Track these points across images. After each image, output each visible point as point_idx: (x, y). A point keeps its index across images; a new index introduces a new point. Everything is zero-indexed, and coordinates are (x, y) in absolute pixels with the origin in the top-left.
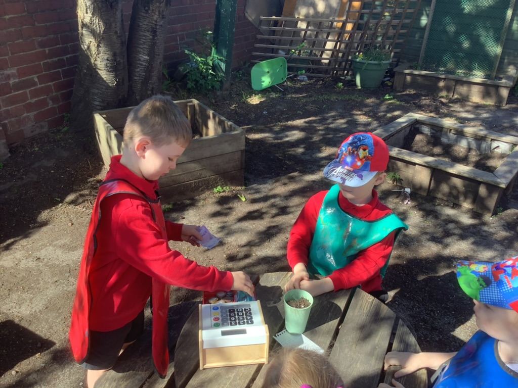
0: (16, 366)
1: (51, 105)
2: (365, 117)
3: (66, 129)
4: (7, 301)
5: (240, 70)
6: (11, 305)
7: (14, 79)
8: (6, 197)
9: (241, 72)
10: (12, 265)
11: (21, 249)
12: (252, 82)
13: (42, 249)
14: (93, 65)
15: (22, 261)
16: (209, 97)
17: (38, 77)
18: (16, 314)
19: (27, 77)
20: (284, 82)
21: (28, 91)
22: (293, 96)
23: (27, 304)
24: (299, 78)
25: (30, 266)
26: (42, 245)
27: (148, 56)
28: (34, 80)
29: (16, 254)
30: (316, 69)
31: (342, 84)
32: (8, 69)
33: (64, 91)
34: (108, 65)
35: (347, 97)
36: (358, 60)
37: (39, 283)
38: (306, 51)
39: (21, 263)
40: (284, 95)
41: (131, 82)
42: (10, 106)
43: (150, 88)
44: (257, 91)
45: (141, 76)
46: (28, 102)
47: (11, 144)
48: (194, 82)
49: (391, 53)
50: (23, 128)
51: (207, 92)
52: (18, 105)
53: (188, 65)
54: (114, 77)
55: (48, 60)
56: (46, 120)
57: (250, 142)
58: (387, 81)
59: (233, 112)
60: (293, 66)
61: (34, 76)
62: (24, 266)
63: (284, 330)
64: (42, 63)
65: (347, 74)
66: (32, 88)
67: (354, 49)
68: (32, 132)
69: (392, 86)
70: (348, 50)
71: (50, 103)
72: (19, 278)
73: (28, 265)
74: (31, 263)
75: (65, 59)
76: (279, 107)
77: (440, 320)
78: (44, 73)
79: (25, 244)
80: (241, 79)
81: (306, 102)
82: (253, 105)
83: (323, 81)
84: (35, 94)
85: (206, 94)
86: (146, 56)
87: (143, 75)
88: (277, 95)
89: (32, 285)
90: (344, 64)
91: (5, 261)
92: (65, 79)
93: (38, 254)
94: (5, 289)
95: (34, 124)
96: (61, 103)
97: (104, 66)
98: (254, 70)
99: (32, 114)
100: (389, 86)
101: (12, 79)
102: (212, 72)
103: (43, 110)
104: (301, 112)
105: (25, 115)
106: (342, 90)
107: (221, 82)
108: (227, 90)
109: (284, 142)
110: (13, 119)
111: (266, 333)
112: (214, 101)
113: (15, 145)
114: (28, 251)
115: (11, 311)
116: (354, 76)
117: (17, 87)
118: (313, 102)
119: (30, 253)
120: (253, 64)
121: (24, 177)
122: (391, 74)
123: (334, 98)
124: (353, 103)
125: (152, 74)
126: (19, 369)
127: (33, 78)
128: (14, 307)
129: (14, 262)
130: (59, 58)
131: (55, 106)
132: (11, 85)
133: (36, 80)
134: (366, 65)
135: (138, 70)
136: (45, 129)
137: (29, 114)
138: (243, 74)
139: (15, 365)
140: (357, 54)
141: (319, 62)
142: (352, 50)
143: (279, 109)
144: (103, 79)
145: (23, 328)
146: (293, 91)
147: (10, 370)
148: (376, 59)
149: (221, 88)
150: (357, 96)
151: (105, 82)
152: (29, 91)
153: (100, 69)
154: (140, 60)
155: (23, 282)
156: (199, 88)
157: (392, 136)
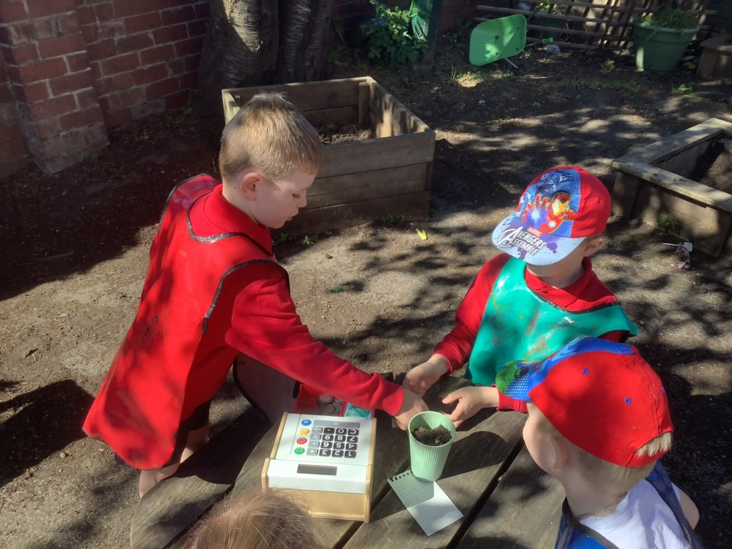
0: (66, 447)
1: (170, 74)
2: (641, 118)
3: (189, 110)
4: (73, 352)
5: (455, 32)
6: (77, 358)
7: (120, 34)
8: (97, 203)
9: (455, 35)
10: (89, 301)
11: (104, 279)
12: (471, 52)
13: (131, 282)
14: (228, 18)
15: (102, 297)
16: (399, 74)
17: (154, 33)
18: (80, 372)
19: (139, 33)
20: (520, 54)
21: (139, 52)
22: (532, 77)
23: (98, 359)
24: (546, 49)
25: (111, 306)
26: (133, 277)
27: (310, 8)
28: (148, 37)
29: (96, 287)
30: (574, 36)
31: (613, 62)
32: (112, 19)
33: (189, 55)
34: (250, 19)
35: (617, 84)
36: (643, 25)
37: (118, 332)
38: (562, 5)
39: (100, 300)
40: (517, 75)
41: (282, 47)
42: (114, 73)
43: (309, 57)
44: (476, 66)
45: (297, 38)
46: (138, 68)
47: (114, 128)
48: (380, 50)
49: (700, 17)
50: (130, 106)
51: (398, 66)
52: (125, 72)
53: (373, 22)
54: (257, 38)
55: (170, 9)
56: (163, 96)
57: (450, 147)
58: (689, 61)
59: (433, 99)
60: (536, 30)
61: (149, 31)
62: (103, 305)
63: (408, 471)
64: (160, 12)
65: (624, 47)
66: (146, 49)
67: (640, 6)
68: (143, 112)
69: (694, 71)
70: (629, 8)
71: (170, 71)
72: (95, 321)
73: (109, 303)
74: (113, 302)
75: (194, 7)
76: (504, 94)
77: (699, 466)
78: (163, 27)
79: (111, 273)
80: (455, 47)
81: (549, 88)
82: (465, 88)
83: (583, 56)
84: (149, 57)
85: (397, 69)
86: (306, 7)
87: (300, 37)
88: (505, 75)
89: (109, 333)
90: (621, 29)
91: (81, 294)
92: (193, 38)
93: (124, 289)
94: (74, 335)
95: (146, 101)
96: (185, 73)
97: (243, 21)
98: (477, 33)
99: (144, 87)
100: (691, 70)
101: (117, 34)
102: (407, 35)
103: (159, 81)
104: (538, 104)
105: (134, 87)
106: (613, 71)
107: (420, 50)
108: (429, 63)
109: (503, 150)
110: (117, 93)
111: (367, 479)
112: (406, 80)
113: (118, 129)
114: (112, 284)
115: (75, 367)
116: (634, 51)
117: (124, 46)
118: (562, 89)
119: (115, 286)
120: (475, 24)
121: (124, 176)
122: (695, 50)
123: (595, 83)
124: (625, 95)
125: (314, 35)
126: (70, 452)
127: (147, 33)
128: (80, 362)
129: (92, 297)
130: (185, 5)
131: (176, 76)
132: (116, 43)
133: (151, 36)
134: (653, 33)
135: (294, 28)
136: (161, 110)
137: (139, 86)
138: (459, 39)
139: (66, 445)
140: (644, 14)
141: (580, 25)
142: (636, 9)
143: (505, 97)
144: (241, 40)
145: (85, 392)
146: (534, 69)
147: (59, 450)
148: (673, 24)
149: (420, 60)
150: (635, 83)
151: (243, 44)
152: (142, 54)
153: (237, 26)
154: (297, 13)
155: (98, 327)
156: (386, 59)
157: (677, 155)
